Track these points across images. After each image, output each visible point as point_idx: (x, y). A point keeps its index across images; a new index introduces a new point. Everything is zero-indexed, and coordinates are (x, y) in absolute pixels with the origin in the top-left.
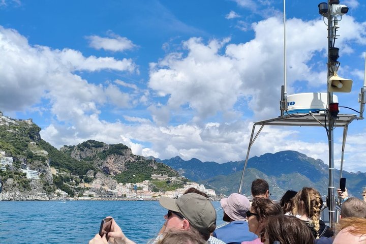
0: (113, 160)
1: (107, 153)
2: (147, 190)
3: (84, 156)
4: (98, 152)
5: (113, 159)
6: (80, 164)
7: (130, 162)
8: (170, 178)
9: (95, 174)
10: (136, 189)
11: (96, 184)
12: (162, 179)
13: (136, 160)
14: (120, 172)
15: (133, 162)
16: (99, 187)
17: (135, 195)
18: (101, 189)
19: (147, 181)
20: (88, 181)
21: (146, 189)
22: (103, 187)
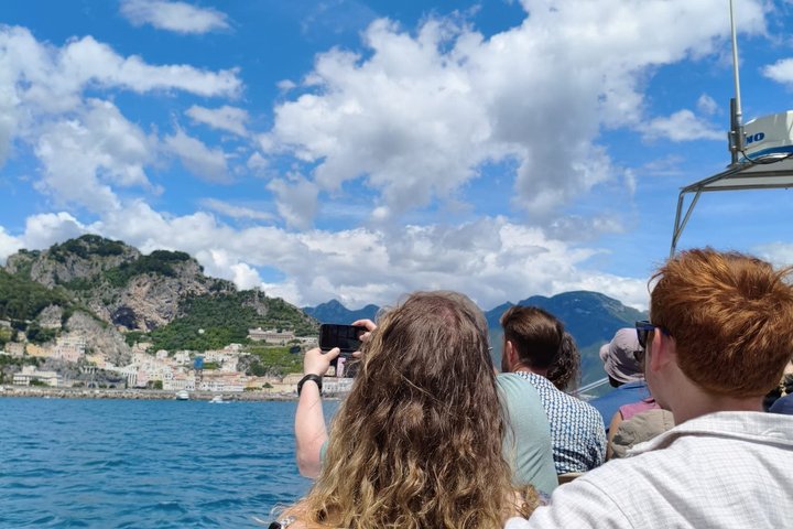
0: (145, 289)
1: (130, 270)
2: (234, 370)
3: (65, 276)
4: (107, 268)
5: (148, 286)
6: (22, 289)
7: (193, 294)
8: (301, 339)
9: (65, 319)
10: (199, 366)
11: (67, 348)
12: (279, 341)
13: (211, 289)
14: (166, 322)
15: (203, 295)
16: (75, 356)
17: (192, 384)
18: (82, 362)
19: (235, 347)
20: (38, 337)
21: (230, 367)
22: (90, 358)
